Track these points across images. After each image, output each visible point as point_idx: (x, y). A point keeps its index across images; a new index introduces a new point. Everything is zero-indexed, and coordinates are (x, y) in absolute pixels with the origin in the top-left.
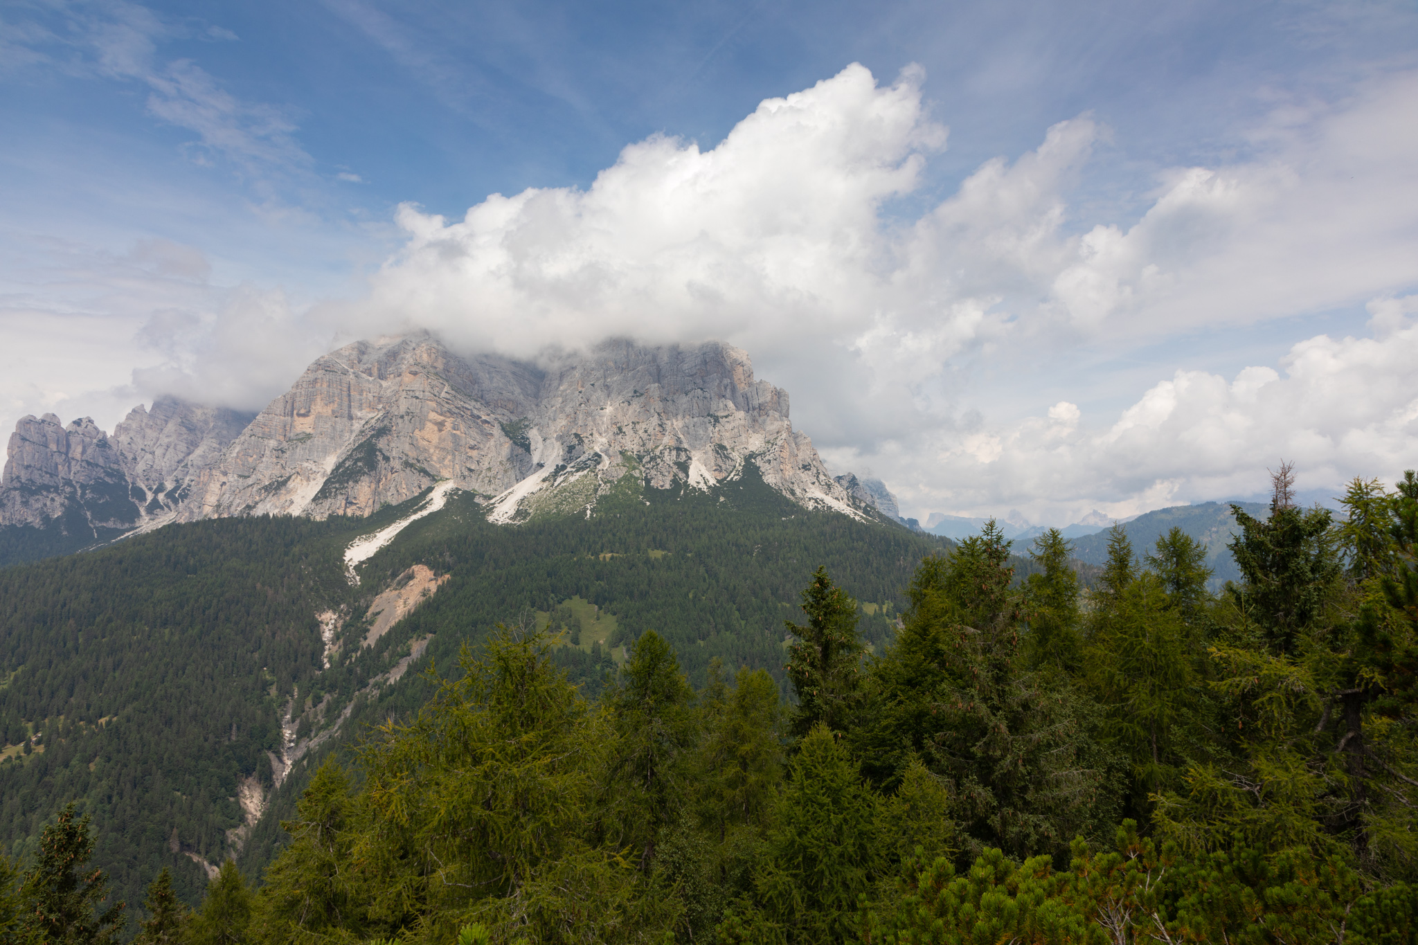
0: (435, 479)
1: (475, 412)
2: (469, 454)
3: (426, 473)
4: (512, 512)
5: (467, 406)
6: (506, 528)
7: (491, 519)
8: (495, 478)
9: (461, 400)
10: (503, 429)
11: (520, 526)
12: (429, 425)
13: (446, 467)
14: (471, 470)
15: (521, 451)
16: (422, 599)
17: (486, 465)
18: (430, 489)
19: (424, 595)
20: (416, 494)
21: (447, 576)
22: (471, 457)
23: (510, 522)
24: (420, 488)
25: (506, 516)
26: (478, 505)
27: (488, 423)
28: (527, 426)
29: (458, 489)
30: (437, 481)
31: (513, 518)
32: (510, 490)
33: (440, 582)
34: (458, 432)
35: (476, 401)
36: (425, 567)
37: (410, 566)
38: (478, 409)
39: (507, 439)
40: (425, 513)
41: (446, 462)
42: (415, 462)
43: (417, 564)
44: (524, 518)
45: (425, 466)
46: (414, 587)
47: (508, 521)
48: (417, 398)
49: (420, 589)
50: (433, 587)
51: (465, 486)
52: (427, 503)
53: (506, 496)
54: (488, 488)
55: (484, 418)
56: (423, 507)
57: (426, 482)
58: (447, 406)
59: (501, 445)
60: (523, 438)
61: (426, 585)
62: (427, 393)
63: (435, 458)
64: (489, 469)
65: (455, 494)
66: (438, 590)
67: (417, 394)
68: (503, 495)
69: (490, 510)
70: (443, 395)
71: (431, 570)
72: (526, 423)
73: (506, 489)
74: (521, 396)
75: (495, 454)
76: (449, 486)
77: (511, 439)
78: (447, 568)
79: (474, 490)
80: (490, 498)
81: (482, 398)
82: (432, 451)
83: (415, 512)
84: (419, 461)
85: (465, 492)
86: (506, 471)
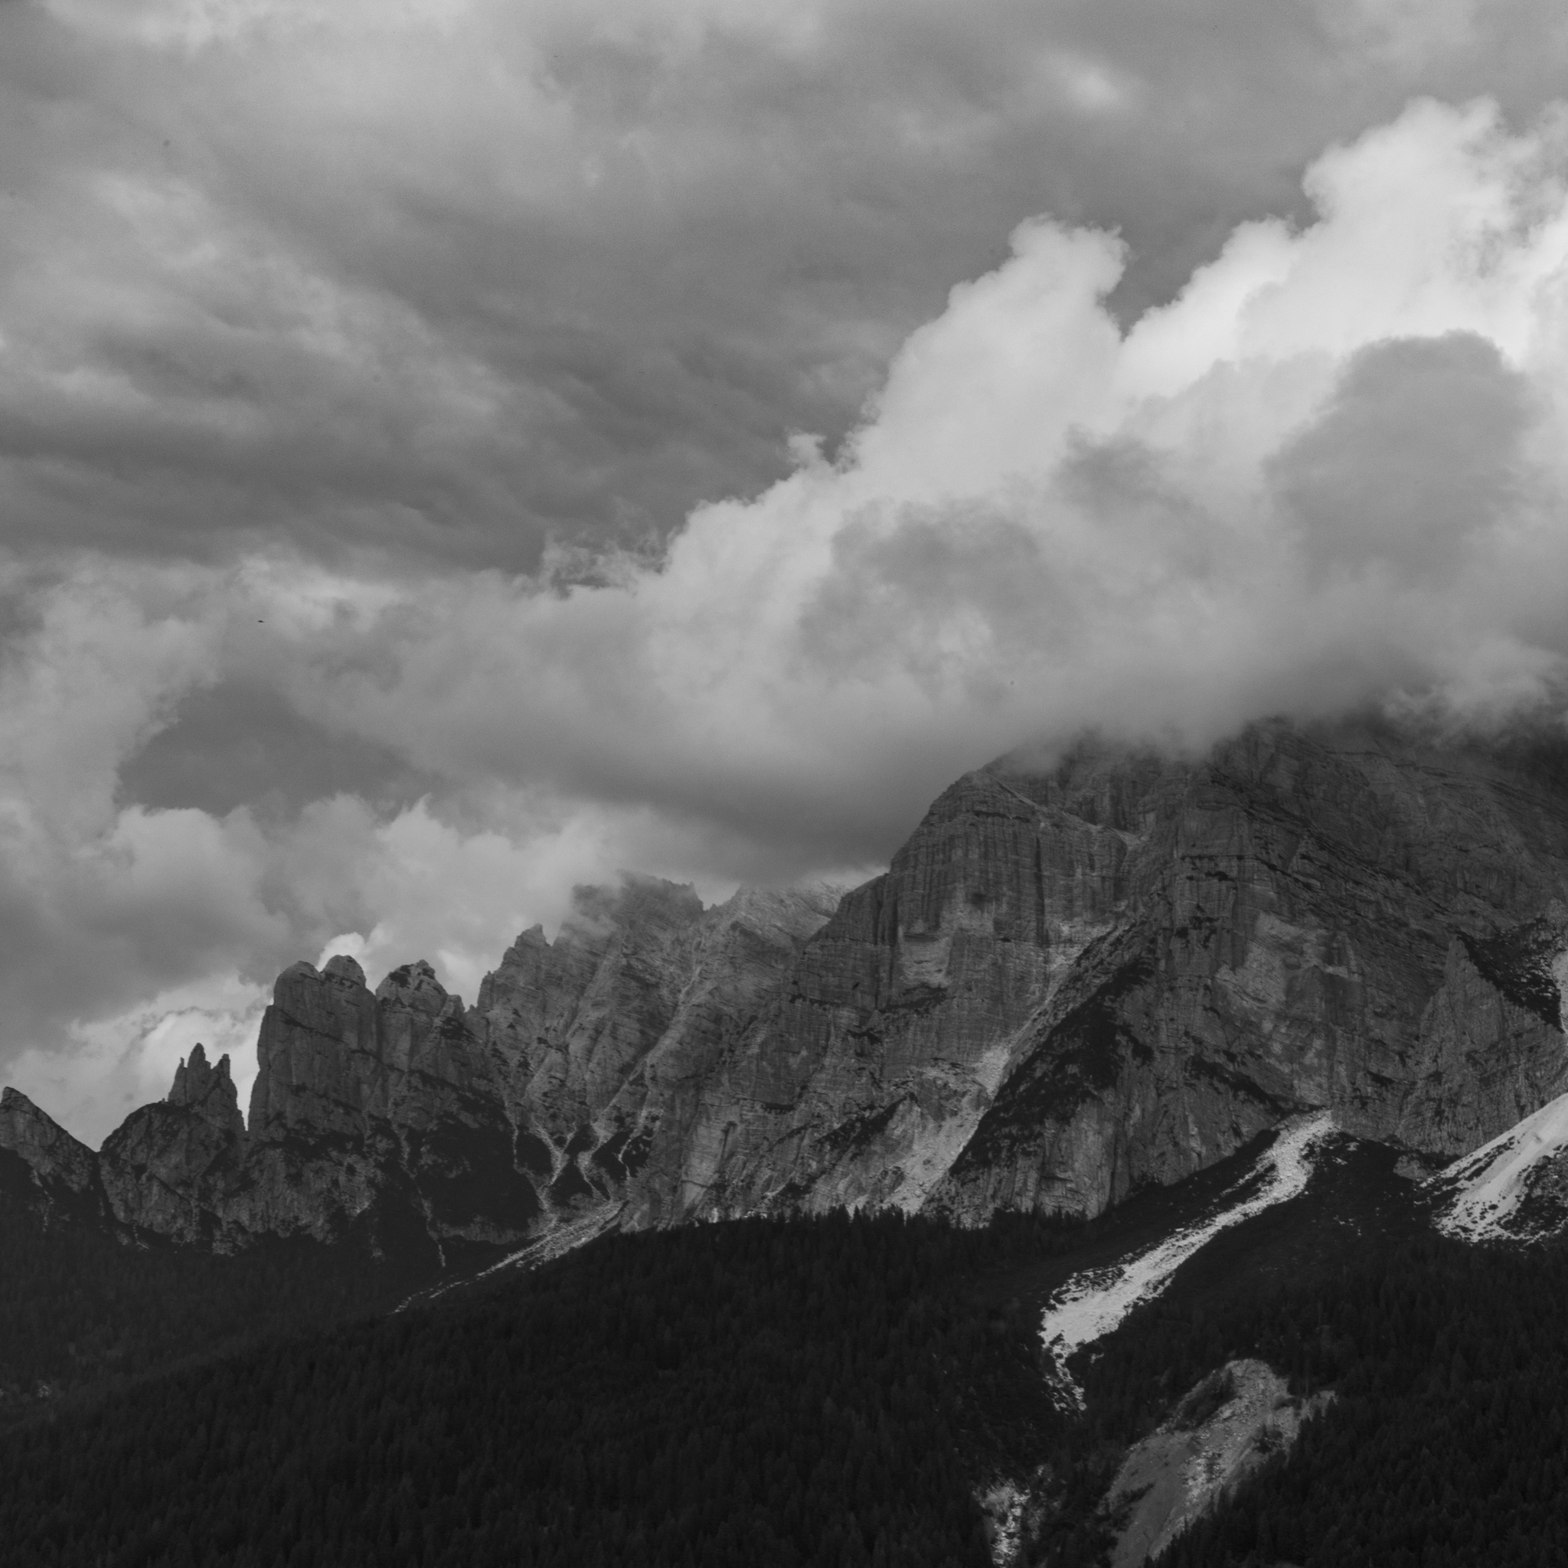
0: (1295, 1110)
1: (1389, 909)
2: (1376, 1033)
3: (1252, 1091)
4: (1509, 1206)
5: (1365, 893)
6: (1493, 1252)
7: (1447, 1225)
8: (1454, 1102)
9: (1346, 878)
10: (1474, 957)
11: (1535, 1248)
12: (1257, 954)
13: (1309, 1072)
14: (1380, 1080)
15: (1529, 1019)
16: (1258, 1459)
17: (1427, 1066)
18: (1267, 1139)
19: (1263, 1448)
20: (1227, 1153)
21: (1328, 1395)
22: (1380, 1042)
23: (1506, 1234)
24: (1237, 1133)
25: (1490, 1217)
26: (1407, 1183)
27: (1428, 938)
28: (1546, 945)
29: (1344, 1137)
30: (1284, 1114)
31: (1512, 1223)
32: (1502, 1139)
33: (1306, 1412)
34: (1341, 971)
35: (1390, 876)
36: (1264, 1368)
37: (1221, 1362)
38: (1399, 902)
39: (1486, 986)
40: (1254, 1207)
41: (1310, 1058)
42: (1220, 1059)
43: (1239, 1356)
44: (1549, 1225)
45: (1251, 1070)
46: (1234, 1424)
47: (1499, 1231)
48: (1222, 877)
49: (1251, 1428)
50: (1288, 1424)
51: (1364, 1127)
52: (1260, 1178)
53: (1491, 1158)
54: (1435, 1133)
55: (1414, 925)
56: (1249, 1192)
57: (1251, 1119)
58: (1306, 895)
59: (1469, 1003)
60: (1536, 981)
61: (1269, 1419)
62: (1249, 863)
63: (1277, 1048)
64: (1436, 1077)
65: (1338, 1152)
66: (1302, 1436)
67: (1222, 866)
68: (1480, 1153)
69: (1445, 1199)
70: (1296, 863)
71: (1279, 1374)
72: (1544, 936)
73: (1489, 1136)
74: (1525, 855)
75: (1451, 1032)
76: (1320, 1127)
77: (1499, 985)
78: (1327, 1373)
79: (1392, 1138)
80: (1444, 1162)
81: (1407, 865)
82: (1267, 1026)
83: (1227, 1206)
84: (1231, 1057)
85: (1366, 1146)
86: (1486, 1082)
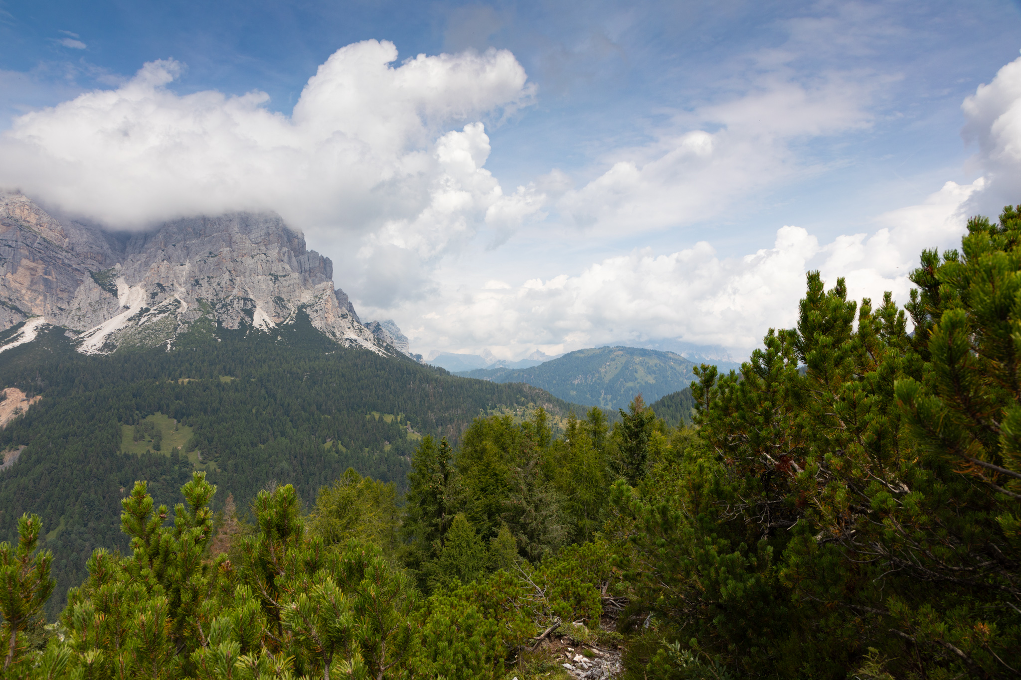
0: (27, 316)
1: (66, 261)
2: (60, 296)
3: (18, 310)
4: (100, 345)
5: (59, 256)
6: (94, 358)
7: (80, 350)
8: (84, 316)
9: (53, 251)
10: (93, 277)
11: (107, 356)
12: (20, 269)
13: (37, 306)
14: (61, 309)
15: (108, 295)
16: (14, 416)
17: (76, 306)
18: (22, 324)
19: (16, 413)
20: (8, 328)
21: (39, 397)
22: (61, 299)
23: (98, 353)
24: (11, 322)
25: (94, 348)
26: (68, 338)
27: (79, 270)
28: (115, 275)
29: (48, 325)
30: (28, 317)
31: (101, 350)
32: (98, 327)
33: (32, 402)
34: (50, 278)
35: (67, 252)
36: (18, 390)
37: (4, 388)
38: (69, 259)
39: (96, 285)
40: (16, 344)
41: (38, 302)
42: (7, 300)
43: (9, 387)
44: (111, 350)
45: (17, 304)
46: (6, 407)
47: (96, 352)
48: (10, 246)
49: (13, 408)
50: (25, 407)
51: (55, 322)
52: (19, 335)
53: (95, 332)
54: (78, 324)
55: (74, 266)
56: (15, 339)
57: (17, 318)
58: (39, 255)
59: (90, 289)
60: (111, 285)
61: (19, 405)
62: (19, 243)
63: (27, 298)
64: (79, 309)
65: (46, 329)
66: (30, 409)
67: (10, 243)
68: (91, 330)
69: (80, 342)
70: (36, 245)
71: (23, 392)
72: (114, 273)
73: (94, 326)
74: (110, 250)
75: (84, 297)
76: (41, 321)
77: (100, 285)
78: (39, 391)
79: (64, 326)
80: (79, 332)
81: (72, 249)
82: (24, 292)
83: (7, 343)
84: (11, 300)
85: (55, 327)
86: (94, 311)
